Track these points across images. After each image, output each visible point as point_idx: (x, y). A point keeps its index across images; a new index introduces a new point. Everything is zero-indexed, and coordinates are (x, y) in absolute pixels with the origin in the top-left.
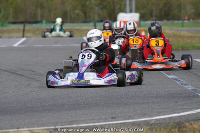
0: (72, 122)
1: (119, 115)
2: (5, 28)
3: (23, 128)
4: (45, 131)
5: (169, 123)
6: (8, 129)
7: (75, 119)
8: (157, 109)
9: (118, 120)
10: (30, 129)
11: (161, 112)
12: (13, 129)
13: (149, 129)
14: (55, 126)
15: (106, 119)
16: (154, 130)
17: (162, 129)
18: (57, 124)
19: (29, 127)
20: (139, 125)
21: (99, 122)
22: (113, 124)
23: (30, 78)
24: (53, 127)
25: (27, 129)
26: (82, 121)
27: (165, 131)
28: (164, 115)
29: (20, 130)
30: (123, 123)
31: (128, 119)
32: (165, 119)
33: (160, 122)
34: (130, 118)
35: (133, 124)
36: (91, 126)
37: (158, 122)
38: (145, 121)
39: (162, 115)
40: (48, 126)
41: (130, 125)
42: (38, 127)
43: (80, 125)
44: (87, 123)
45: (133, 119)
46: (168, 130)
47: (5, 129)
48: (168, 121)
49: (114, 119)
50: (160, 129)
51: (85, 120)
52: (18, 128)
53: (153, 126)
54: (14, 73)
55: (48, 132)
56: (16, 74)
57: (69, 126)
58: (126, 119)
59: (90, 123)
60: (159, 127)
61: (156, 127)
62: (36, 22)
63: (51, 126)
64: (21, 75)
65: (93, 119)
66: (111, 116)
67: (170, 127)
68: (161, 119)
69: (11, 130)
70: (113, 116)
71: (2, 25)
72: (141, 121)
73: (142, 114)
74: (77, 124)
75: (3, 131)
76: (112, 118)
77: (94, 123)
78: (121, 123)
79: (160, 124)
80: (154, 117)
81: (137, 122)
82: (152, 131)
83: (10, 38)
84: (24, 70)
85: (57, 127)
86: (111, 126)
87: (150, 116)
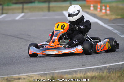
0: (56, 68)
1: (87, 63)
2: (10, 7)
3: (22, 74)
4: (37, 75)
5: (122, 67)
6: (12, 75)
7: (58, 67)
8: (114, 58)
9: (87, 67)
10: (27, 74)
11: (116, 60)
12: (15, 74)
13: (108, 72)
14: (44, 72)
15: (79, 66)
16: (111, 73)
17: (117, 72)
18: (45, 70)
19: (26, 73)
20: (101, 69)
21: (74, 68)
22: (83, 69)
23: (27, 40)
24: (42, 73)
25: (25, 74)
26: (62, 68)
27: (119, 73)
28: (118, 62)
29: (20, 75)
30: (90, 69)
31: (94, 66)
32: (119, 65)
33: (116, 67)
34: (95, 65)
35: (97, 69)
36: (69, 71)
37: (114, 67)
38: (106, 67)
39: (117, 63)
40: (39, 72)
41: (95, 70)
42: (32, 73)
43: (61, 71)
44: (66, 69)
45: (97, 65)
46: (121, 72)
47: (10, 75)
48: (121, 67)
49: (84, 66)
50: (116, 72)
51: (64, 67)
52: (19, 74)
53: (110, 70)
54: (16, 37)
55: (40, 76)
56: (18, 38)
57: (53, 72)
58: (92, 66)
59: (68, 69)
60: (115, 71)
61: (113, 70)
62: (31, 2)
63: (41, 72)
64: (21, 38)
65: (70, 67)
66: (82, 64)
67: (122, 70)
68: (116, 65)
69: (14, 76)
70: (84, 64)
71: (8, 5)
72: (103, 67)
73: (103, 62)
74: (59, 70)
75: (9, 76)
76: (83, 65)
77: (70, 69)
78: (89, 69)
79: (116, 68)
80: (111, 64)
81: (100, 67)
82: (110, 73)
83: (13, 13)
84: (23, 35)
85: (46, 72)
86: (82, 71)
87: (109, 63)
